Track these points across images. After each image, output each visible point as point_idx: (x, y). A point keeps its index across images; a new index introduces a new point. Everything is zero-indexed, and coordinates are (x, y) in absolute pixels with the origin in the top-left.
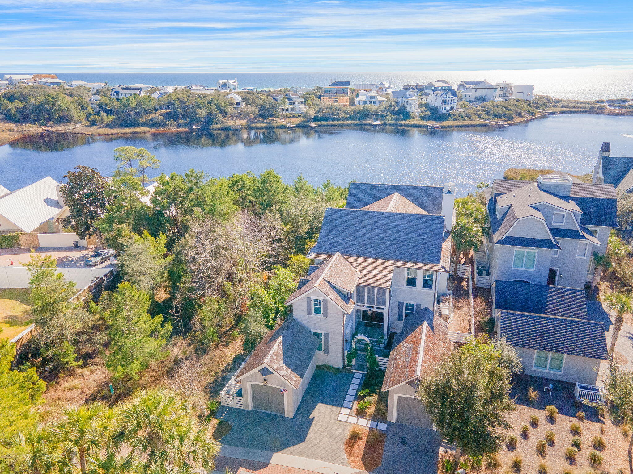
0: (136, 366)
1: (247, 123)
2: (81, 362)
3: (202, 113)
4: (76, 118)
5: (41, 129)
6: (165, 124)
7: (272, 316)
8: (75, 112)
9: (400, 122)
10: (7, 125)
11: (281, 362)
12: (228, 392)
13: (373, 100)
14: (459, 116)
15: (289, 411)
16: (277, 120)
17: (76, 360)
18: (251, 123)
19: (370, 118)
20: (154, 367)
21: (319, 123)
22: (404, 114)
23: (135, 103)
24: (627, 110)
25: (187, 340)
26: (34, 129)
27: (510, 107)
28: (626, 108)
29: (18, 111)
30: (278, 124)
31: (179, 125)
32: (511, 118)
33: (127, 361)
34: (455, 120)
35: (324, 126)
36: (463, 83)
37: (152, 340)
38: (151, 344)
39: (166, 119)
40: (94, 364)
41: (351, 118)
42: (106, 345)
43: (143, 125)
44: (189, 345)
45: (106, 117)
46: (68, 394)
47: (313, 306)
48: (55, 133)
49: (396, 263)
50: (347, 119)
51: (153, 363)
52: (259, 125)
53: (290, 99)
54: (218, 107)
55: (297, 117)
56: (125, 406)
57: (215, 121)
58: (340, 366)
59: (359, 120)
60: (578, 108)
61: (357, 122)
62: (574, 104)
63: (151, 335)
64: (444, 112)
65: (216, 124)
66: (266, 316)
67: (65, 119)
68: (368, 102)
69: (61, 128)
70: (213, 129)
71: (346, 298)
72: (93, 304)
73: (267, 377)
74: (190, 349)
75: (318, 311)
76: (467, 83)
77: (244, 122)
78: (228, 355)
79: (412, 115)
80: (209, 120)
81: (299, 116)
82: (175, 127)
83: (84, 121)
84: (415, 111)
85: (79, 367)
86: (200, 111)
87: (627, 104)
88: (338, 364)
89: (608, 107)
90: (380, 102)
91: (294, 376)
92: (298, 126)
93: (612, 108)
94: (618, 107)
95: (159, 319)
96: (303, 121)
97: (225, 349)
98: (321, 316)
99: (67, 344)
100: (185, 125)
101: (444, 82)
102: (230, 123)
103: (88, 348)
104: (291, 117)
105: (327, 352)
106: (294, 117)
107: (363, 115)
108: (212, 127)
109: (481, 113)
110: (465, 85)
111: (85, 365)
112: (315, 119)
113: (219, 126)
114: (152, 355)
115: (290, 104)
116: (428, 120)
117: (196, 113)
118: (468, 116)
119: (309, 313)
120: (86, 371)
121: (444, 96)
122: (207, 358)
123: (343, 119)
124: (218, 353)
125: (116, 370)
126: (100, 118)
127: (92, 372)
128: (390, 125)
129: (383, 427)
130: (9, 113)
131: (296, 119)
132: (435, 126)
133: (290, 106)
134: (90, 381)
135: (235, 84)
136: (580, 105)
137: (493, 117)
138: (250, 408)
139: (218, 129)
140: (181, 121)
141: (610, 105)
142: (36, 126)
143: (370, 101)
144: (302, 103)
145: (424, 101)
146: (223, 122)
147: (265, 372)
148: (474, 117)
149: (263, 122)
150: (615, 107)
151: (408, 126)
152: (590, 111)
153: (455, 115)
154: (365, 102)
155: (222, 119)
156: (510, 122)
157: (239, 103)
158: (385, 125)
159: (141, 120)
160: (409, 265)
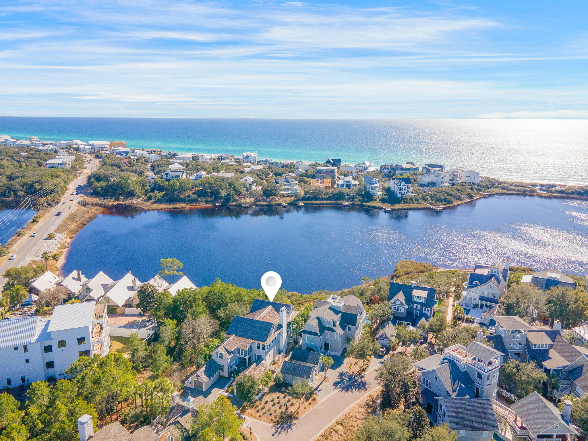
0: (160, 371)
1: (254, 201)
2: (143, 369)
3: (223, 193)
4: (139, 194)
5: (116, 203)
6: (198, 201)
7: (208, 357)
8: (138, 189)
9: (364, 203)
10: (95, 199)
11: (203, 374)
12: (187, 382)
13: (348, 184)
14: (410, 199)
15: (205, 389)
16: (276, 198)
17: (142, 368)
18: (257, 201)
19: (343, 199)
20: (166, 372)
21: (306, 202)
22: (369, 196)
23: (178, 185)
24: (552, 194)
25: (179, 363)
26: (112, 202)
27: (452, 192)
28: (551, 193)
29: (103, 188)
30: (276, 203)
31: (207, 202)
32: (450, 202)
33: (158, 370)
34: (406, 203)
35: (309, 204)
36: (427, 166)
37: (166, 363)
38: (166, 365)
39: (198, 196)
40: (147, 370)
41: (329, 199)
42: (152, 363)
43: (183, 201)
44: (180, 365)
45: (158, 193)
46: (139, 379)
47: (218, 355)
48: (124, 205)
49: (252, 341)
50: (326, 199)
51: (166, 371)
52: (262, 203)
53: (287, 182)
54: (235, 189)
55: (291, 197)
56: (156, 381)
57: (232, 200)
58: (228, 376)
59: (335, 200)
60: (514, 190)
61: (333, 202)
62: (511, 187)
63: (166, 361)
64: (399, 196)
65: (233, 202)
66: (205, 358)
67: (131, 194)
68: (345, 185)
69: (128, 202)
70: (230, 206)
71: (229, 353)
72: (147, 347)
73: (198, 378)
74: (179, 367)
75: (220, 357)
76: (430, 166)
77: (252, 200)
78: (192, 370)
79: (375, 197)
80: (228, 198)
81: (292, 196)
82: (204, 203)
83: (143, 196)
84: (379, 193)
85: (143, 370)
86: (222, 191)
87: (554, 189)
88: (227, 376)
89: (539, 191)
90: (354, 185)
91: (207, 378)
92: (291, 204)
93: (541, 192)
94: (546, 191)
95: (169, 356)
96: (294, 200)
97: (192, 368)
98: (221, 359)
99: (140, 363)
100: (211, 202)
101: (412, 164)
102: (243, 201)
103: (145, 364)
104: (286, 196)
105: (223, 371)
106: (288, 196)
107: (339, 196)
108: (229, 204)
109: (427, 197)
110: (428, 167)
111: (144, 370)
112: (303, 199)
113: (234, 203)
114: (166, 368)
115: (288, 185)
116: (385, 203)
117: (220, 193)
118: (417, 200)
119: (217, 357)
120: (145, 372)
121: (399, 184)
122: (184, 370)
123: (323, 199)
124: (188, 369)
125: (154, 372)
126: (154, 194)
127: (146, 372)
128: (357, 205)
129: (232, 396)
130: (96, 190)
131: (290, 198)
132: (387, 209)
133: (288, 187)
134: (146, 375)
135: (255, 156)
136: (516, 188)
137: (436, 201)
138: (194, 387)
139: (233, 206)
140: (209, 199)
141: (540, 189)
142: (113, 200)
143: (346, 185)
144: (297, 184)
145: (387, 185)
146: (237, 200)
147: (198, 376)
148: (421, 201)
149: (265, 201)
150: (544, 191)
151: (369, 206)
152: (522, 194)
153: (407, 199)
154: (342, 186)
155: (237, 197)
156: (448, 205)
157: (251, 185)
158: (353, 205)
159: (182, 196)
160: (258, 342)
